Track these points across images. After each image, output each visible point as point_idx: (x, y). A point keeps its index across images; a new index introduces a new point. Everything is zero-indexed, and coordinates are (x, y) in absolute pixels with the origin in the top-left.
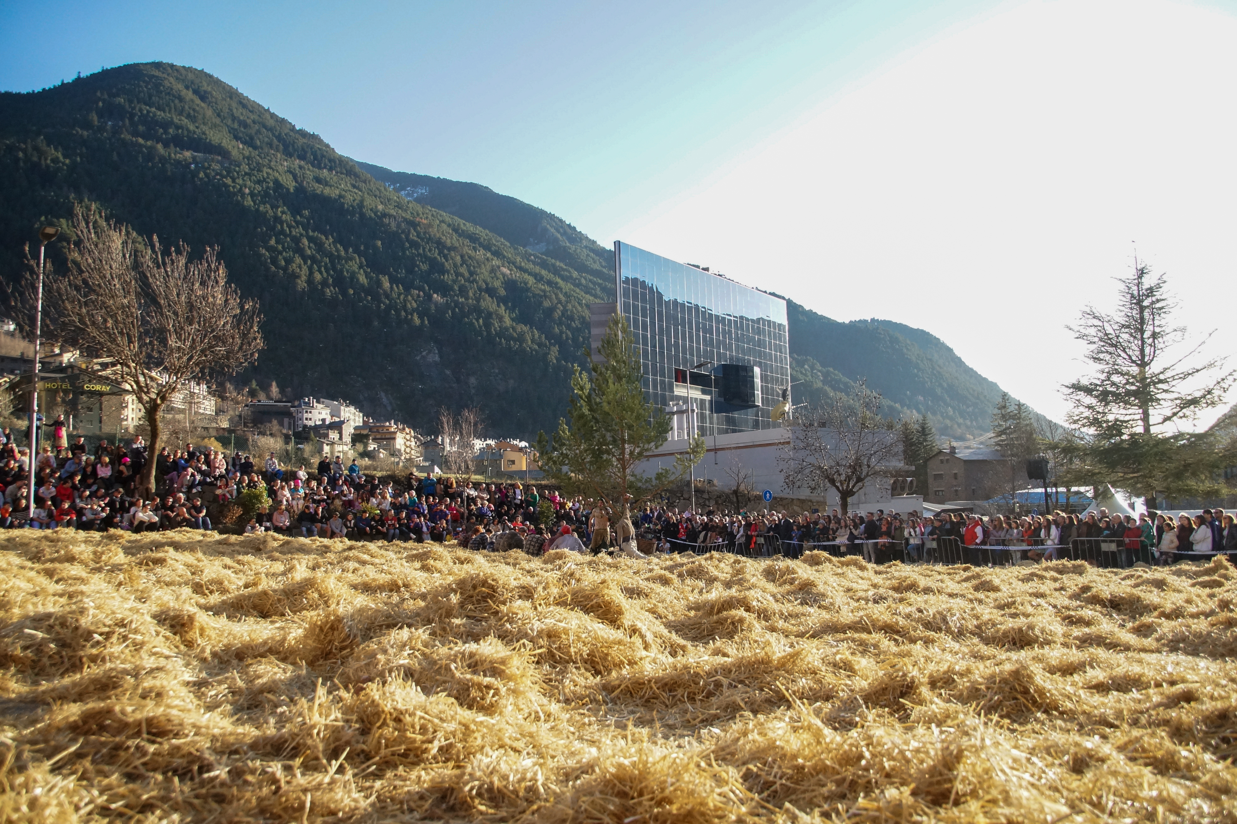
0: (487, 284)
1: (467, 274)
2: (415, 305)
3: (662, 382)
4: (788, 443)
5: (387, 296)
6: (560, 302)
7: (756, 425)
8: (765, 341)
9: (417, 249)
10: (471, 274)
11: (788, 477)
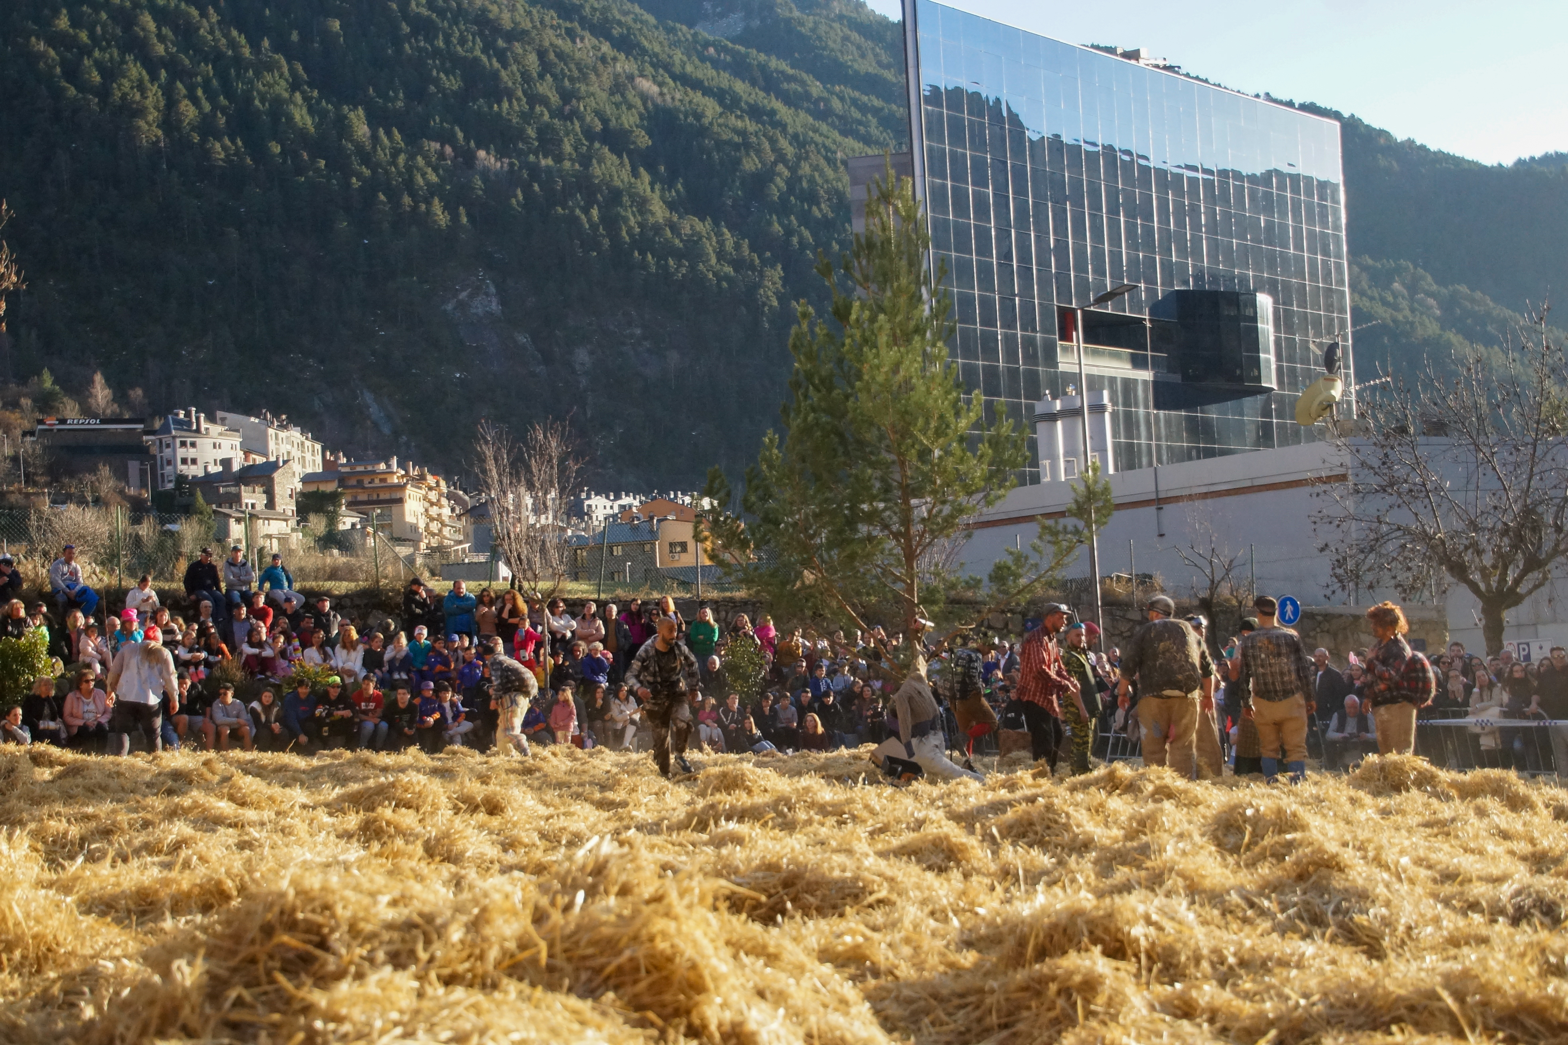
0: (605, 121)
1: (554, 99)
2: (433, 178)
3: (1029, 343)
4: (1343, 478)
5: (366, 158)
6: (781, 157)
7: (1265, 436)
8: (1284, 227)
9: (430, 39)
10: (567, 96)
11: (1340, 563)
